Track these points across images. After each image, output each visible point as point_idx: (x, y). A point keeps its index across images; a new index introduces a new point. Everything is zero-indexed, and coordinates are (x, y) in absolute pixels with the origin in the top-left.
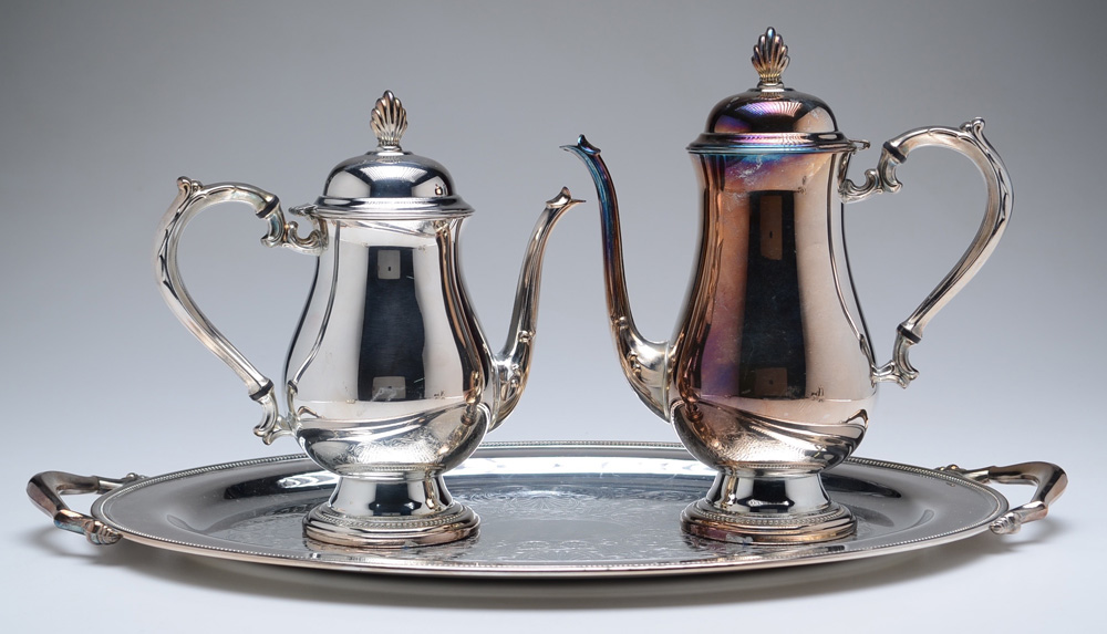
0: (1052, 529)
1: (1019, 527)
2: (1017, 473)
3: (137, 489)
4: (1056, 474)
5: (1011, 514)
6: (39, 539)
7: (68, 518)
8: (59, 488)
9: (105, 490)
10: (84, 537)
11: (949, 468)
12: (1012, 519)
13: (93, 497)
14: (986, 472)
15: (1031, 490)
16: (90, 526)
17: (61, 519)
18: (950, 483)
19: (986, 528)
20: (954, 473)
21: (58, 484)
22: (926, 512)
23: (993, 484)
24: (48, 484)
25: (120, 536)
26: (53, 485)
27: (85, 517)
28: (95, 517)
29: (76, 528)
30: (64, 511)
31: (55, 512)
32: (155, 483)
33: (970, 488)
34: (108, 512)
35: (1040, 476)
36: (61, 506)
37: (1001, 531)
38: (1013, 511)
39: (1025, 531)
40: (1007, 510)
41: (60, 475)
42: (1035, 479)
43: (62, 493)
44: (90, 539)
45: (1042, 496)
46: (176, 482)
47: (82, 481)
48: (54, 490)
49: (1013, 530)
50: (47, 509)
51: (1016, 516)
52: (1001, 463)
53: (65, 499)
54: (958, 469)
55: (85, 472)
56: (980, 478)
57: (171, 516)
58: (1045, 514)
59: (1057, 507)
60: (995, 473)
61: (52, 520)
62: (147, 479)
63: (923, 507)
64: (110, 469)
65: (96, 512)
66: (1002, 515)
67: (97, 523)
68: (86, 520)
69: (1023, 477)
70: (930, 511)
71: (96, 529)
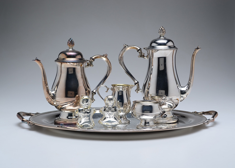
0: (215, 124)
1: (209, 123)
2: (208, 113)
3: (38, 115)
4: (216, 113)
5: (207, 121)
6: (19, 125)
7: (24, 120)
8: (23, 115)
9: (32, 115)
10: (27, 124)
11: (195, 112)
12: (208, 122)
13: (30, 117)
14: (202, 113)
15: (211, 116)
16: (28, 122)
17: (23, 121)
18: (195, 115)
19: (203, 123)
20: (196, 113)
21: (23, 114)
22: (191, 120)
23: (203, 115)
24: (21, 114)
25: (34, 124)
26: (22, 114)
27: (27, 120)
28: (29, 121)
29: (26, 122)
30: (23, 119)
31: (22, 119)
32: (42, 114)
33: (199, 116)
34: (32, 120)
35: (213, 113)
36: (23, 118)
37: (205, 124)
38: (208, 120)
39: (210, 124)
40: (206, 120)
41: (23, 113)
42: (212, 114)
43: (23, 116)
44: (28, 125)
45: (213, 117)
46: (46, 114)
47: (28, 114)
48: (22, 115)
49: (208, 124)
50: (20, 119)
51: (208, 121)
52: (205, 111)
53: (24, 117)
54: (196, 112)
55: (28, 112)
56: (201, 114)
57: (44, 120)
58: (214, 121)
59: (216, 119)
60: (204, 113)
61: (21, 121)
62: (40, 113)
63: (190, 119)
64: (33, 111)
65: (30, 120)
66: (205, 121)
67: (30, 122)
68: (28, 121)
69: (209, 114)
70: (192, 120)
71: (29, 123)
